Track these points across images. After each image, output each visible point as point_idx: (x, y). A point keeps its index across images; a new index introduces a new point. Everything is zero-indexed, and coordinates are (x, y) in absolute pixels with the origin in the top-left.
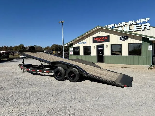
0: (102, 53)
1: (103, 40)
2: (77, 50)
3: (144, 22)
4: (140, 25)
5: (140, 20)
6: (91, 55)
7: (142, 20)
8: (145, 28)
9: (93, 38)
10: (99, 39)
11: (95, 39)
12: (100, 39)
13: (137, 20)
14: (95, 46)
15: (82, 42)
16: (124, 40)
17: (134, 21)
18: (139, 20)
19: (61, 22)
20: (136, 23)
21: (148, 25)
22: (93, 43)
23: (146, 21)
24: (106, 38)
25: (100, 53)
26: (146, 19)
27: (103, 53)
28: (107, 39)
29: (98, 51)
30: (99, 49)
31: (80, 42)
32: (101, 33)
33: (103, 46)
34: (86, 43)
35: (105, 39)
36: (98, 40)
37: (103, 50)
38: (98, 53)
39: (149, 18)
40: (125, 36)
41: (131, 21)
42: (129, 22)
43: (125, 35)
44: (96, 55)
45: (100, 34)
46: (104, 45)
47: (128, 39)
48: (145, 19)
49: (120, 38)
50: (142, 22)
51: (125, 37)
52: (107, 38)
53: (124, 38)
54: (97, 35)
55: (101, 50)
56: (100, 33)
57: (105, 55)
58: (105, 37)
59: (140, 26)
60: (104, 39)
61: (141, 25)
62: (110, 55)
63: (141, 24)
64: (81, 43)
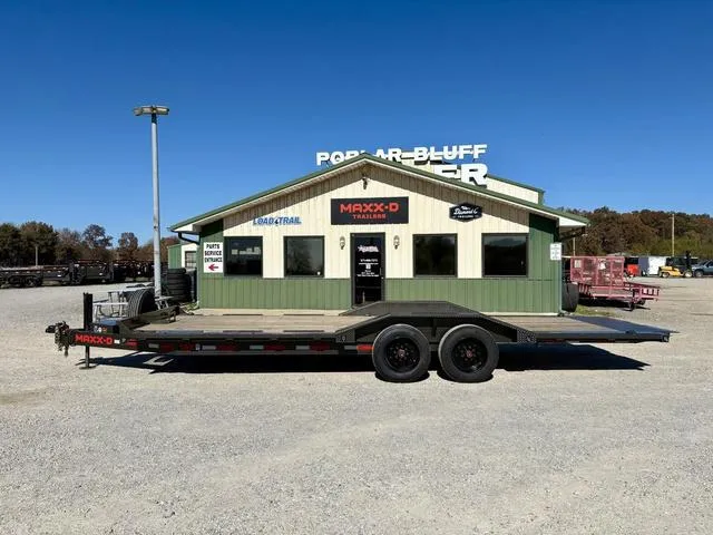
0: (374, 269)
1: (379, 216)
2: (242, 253)
3: (469, 159)
4: (454, 167)
5: (455, 148)
6: (322, 274)
7: (462, 147)
8: (472, 179)
9: (335, 203)
10: (364, 208)
11: (342, 206)
12: (368, 208)
13: (446, 148)
14: (342, 238)
15: (274, 215)
16: (466, 219)
17: (432, 149)
18: (450, 149)
19: (147, 110)
20: (440, 158)
21: (482, 169)
22: (334, 222)
23: (476, 156)
24: (394, 207)
25: (368, 266)
26: (476, 147)
27: (379, 267)
28: (397, 212)
29: (357, 257)
30: (363, 249)
31: (268, 216)
32: (373, 184)
33: (378, 240)
34: (296, 221)
35: (387, 211)
36: (357, 212)
37: (380, 257)
38: (357, 267)
39: (485, 146)
40: (470, 204)
41: (425, 149)
42: (416, 149)
43: (471, 201)
44: (349, 276)
45: (365, 188)
46: (384, 234)
47: (480, 216)
48: (470, 147)
49: (452, 210)
50: (461, 157)
51: (471, 207)
52: (397, 209)
53: (466, 211)
54: (353, 191)
55: (369, 255)
56: (366, 183)
57: (389, 275)
58: (391, 205)
59: (455, 172)
60: (382, 210)
61: (459, 168)
62: (411, 276)
63: (458, 162)
64: (271, 222)
